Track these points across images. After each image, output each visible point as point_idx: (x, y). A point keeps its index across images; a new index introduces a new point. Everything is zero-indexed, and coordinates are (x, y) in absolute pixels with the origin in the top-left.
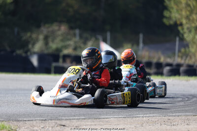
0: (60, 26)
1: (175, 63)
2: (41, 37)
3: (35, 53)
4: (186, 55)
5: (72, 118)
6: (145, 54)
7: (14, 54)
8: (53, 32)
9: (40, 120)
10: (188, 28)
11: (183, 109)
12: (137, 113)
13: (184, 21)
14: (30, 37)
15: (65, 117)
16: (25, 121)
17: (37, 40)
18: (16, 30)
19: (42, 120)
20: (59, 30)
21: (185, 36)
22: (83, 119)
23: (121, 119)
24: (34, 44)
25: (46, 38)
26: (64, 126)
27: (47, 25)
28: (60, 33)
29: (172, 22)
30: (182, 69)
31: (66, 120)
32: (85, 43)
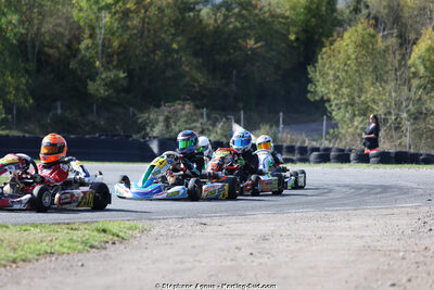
0: (184, 105)
1: (322, 147)
2: (161, 118)
3: (154, 138)
4: (336, 137)
6: (287, 137)
7: (131, 139)
8: (176, 112)
10: (336, 105)
13: (332, 97)
14: (148, 118)
17: (157, 121)
18: (131, 109)
20: (183, 109)
21: (334, 113)
24: (153, 127)
25: (167, 119)
28: (183, 112)
29: (317, 98)
30: (332, 154)
32: (214, 125)
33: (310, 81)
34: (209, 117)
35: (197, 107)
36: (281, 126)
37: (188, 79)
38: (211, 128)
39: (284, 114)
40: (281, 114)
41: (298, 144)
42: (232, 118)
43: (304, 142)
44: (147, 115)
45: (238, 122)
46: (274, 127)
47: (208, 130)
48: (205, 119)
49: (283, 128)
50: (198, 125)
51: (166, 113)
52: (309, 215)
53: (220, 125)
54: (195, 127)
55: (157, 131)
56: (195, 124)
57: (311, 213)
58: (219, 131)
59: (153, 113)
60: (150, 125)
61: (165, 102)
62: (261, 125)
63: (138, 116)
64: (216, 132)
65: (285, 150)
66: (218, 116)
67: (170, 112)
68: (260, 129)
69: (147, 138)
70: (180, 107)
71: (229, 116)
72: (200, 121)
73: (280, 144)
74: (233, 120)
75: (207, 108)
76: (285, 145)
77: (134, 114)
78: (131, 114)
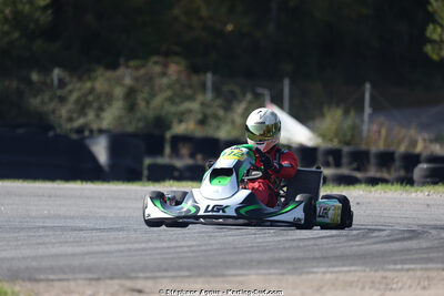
0: (165, 65)
2: (119, 92)
3: (101, 131)
5: (158, 274)
7: (51, 134)
8: (150, 79)
9: (85, 279)
11: (425, 256)
12: (315, 264)
14: (92, 91)
16: (53, 280)
17: (109, 97)
19: (91, 279)
20: (164, 74)
22: (184, 276)
23: (273, 277)
24: (101, 109)
25: (130, 94)
26: (140, 291)
27: (132, 63)
28: (165, 81)
31: (146, 278)
32: (228, 107)
33: (431, 18)
34: (217, 90)
35: (195, 69)
36: (368, 110)
37: (176, 12)
38: (221, 113)
39: (373, 86)
40: (368, 86)
41: (402, 149)
42: (266, 93)
43: (414, 143)
44: (88, 85)
46: (352, 113)
47: (216, 117)
48: (209, 95)
49: (371, 116)
50: (195, 106)
51: (128, 81)
52: (350, 277)
53: (239, 108)
54: (189, 111)
55: (110, 117)
56: (187, 105)
57: (356, 273)
58: (238, 120)
59: (101, 81)
60: (96, 105)
61: (128, 59)
62: (325, 109)
63: (70, 87)
64: (233, 122)
65: (373, 160)
66: (237, 90)
67: (136, 79)
68: (322, 115)
69: (87, 133)
70: (157, 69)
71: (260, 90)
72: (200, 98)
73: (363, 147)
74: (268, 98)
75: (214, 73)
76: (374, 149)
77: (62, 84)
78: (56, 82)
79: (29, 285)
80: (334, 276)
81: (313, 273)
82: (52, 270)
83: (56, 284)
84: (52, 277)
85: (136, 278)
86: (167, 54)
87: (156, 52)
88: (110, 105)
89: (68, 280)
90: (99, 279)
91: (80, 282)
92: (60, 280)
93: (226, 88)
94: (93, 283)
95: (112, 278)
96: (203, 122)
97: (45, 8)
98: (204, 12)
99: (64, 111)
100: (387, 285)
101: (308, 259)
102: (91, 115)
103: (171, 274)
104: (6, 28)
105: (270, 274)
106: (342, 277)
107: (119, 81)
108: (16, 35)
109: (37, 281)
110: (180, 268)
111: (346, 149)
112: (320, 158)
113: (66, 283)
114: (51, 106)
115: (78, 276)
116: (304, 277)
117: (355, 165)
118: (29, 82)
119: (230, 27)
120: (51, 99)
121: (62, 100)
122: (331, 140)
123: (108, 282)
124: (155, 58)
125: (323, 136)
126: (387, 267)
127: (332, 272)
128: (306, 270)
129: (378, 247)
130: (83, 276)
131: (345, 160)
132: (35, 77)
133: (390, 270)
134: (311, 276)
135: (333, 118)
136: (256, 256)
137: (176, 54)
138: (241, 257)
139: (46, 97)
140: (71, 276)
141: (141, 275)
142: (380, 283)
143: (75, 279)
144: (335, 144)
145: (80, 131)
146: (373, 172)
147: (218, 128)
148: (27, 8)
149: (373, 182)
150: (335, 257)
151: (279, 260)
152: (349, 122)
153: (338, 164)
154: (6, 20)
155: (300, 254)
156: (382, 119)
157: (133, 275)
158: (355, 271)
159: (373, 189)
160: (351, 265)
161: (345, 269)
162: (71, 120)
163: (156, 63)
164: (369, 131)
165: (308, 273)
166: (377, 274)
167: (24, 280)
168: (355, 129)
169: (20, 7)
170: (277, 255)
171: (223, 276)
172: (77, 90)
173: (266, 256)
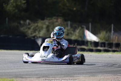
0: (57, 19)
2: (45, 26)
3: (40, 37)
5: (56, 76)
7: (26, 38)
8: (53, 23)
9: (36, 77)
12: (98, 74)
14: (37, 26)
15: (52, 75)
16: (27, 78)
17: (42, 28)
19: (37, 77)
20: (57, 22)
22: (63, 77)
23: (87, 77)
24: (40, 31)
25: (48, 27)
28: (57, 23)
31: (52, 77)
32: (74, 31)
34: (71, 26)
35: (66, 20)
36: (112, 32)
37: (60, 4)
38: (72, 32)
39: (114, 25)
40: (112, 25)
42: (85, 27)
44: (36, 24)
45: (88, 29)
46: (108, 33)
47: (71, 33)
48: (69, 27)
49: (113, 33)
50: (65, 30)
51: (47, 23)
53: (77, 31)
55: (42, 33)
58: (77, 34)
59: (40, 23)
60: (38, 30)
61: (47, 17)
62: (101, 31)
63: (31, 25)
64: (76, 35)
65: (114, 45)
66: (77, 26)
67: (49, 23)
68: (100, 33)
69: (36, 38)
70: (55, 20)
71: (83, 26)
72: (67, 28)
73: (111, 42)
74: (85, 28)
75: (71, 21)
76: (114, 42)
77: (29, 24)
78: (27, 23)
79: (20, 79)
80: (104, 77)
81: (98, 76)
82: (27, 75)
83: (28, 79)
84: (27, 77)
85: (50, 77)
86: (58, 16)
87: (55, 16)
88: (42, 30)
89: (31, 78)
90: (39, 77)
91: (34, 78)
92: (29, 78)
93: (74, 26)
94: (38, 78)
95: (43, 77)
96: (67, 35)
97: (24, 3)
98: (68, 5)
99: (30, 32)
100: (118, 79)
101: (96, 72)
102: (37, 33)
103: (59, 76)
104: (14, 9)
105: (86, 76)
106: (106, 77)
107: (45, 23)
108: (17, 11)
109: (23, 78)
110: (62, 75)
111: (107, 42)
112: (100, 45)
113: (30, 79)
114: (26, 30)
115: (34, 77)
116: (95, 77)
117: (109, 47)
118: (20, 24)
119: (75, 9)
120: (26, 28)
121: (29, 28)
122: (103, 40)
123: (42, 78)
124: (54, 17)
125: (100, 39)
126: (118, 74)
127: (103, 76)
128: (96, 75)
129: (115, 69)
130: (35, 77)
131: (106, 45)
132: (22, 22)
133: (119, 75)
134: (97, 77)
135: (103, 34)
136: (82, 71)
137: (60, 16)
138: (78, 72)
139: (25, 28)
140: (32, 77)
141: (51, 76)
142: (116, 79)
143: (33, 77)
144: (104, 41)
145: (34, 37)
146: (114, 49)
147: (71, 36)
148: (19, 3)
149: (114, 51)
150: (104, 72)
151: (88, 73)
152: (107, 35)
153: (104, 46)
154: (14, 7)
155: (94, 71)
156: (116, 34)
157: (49, 76)
158: (109, 76)
159: (114, 53)
160: (108, 74)
161: (107, 75)
162: (31, 34)
163: (55, 18)
164: (113, 37)
165: (96, 76)
166: (115, 76)
167: (19, 77)
168: (109, 37)
169: (18, 3)
170: (88, 71)
171: (73, 77)
172: (33, 26)
173: (85, 71)
